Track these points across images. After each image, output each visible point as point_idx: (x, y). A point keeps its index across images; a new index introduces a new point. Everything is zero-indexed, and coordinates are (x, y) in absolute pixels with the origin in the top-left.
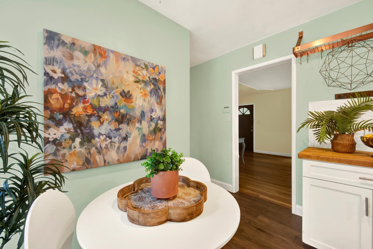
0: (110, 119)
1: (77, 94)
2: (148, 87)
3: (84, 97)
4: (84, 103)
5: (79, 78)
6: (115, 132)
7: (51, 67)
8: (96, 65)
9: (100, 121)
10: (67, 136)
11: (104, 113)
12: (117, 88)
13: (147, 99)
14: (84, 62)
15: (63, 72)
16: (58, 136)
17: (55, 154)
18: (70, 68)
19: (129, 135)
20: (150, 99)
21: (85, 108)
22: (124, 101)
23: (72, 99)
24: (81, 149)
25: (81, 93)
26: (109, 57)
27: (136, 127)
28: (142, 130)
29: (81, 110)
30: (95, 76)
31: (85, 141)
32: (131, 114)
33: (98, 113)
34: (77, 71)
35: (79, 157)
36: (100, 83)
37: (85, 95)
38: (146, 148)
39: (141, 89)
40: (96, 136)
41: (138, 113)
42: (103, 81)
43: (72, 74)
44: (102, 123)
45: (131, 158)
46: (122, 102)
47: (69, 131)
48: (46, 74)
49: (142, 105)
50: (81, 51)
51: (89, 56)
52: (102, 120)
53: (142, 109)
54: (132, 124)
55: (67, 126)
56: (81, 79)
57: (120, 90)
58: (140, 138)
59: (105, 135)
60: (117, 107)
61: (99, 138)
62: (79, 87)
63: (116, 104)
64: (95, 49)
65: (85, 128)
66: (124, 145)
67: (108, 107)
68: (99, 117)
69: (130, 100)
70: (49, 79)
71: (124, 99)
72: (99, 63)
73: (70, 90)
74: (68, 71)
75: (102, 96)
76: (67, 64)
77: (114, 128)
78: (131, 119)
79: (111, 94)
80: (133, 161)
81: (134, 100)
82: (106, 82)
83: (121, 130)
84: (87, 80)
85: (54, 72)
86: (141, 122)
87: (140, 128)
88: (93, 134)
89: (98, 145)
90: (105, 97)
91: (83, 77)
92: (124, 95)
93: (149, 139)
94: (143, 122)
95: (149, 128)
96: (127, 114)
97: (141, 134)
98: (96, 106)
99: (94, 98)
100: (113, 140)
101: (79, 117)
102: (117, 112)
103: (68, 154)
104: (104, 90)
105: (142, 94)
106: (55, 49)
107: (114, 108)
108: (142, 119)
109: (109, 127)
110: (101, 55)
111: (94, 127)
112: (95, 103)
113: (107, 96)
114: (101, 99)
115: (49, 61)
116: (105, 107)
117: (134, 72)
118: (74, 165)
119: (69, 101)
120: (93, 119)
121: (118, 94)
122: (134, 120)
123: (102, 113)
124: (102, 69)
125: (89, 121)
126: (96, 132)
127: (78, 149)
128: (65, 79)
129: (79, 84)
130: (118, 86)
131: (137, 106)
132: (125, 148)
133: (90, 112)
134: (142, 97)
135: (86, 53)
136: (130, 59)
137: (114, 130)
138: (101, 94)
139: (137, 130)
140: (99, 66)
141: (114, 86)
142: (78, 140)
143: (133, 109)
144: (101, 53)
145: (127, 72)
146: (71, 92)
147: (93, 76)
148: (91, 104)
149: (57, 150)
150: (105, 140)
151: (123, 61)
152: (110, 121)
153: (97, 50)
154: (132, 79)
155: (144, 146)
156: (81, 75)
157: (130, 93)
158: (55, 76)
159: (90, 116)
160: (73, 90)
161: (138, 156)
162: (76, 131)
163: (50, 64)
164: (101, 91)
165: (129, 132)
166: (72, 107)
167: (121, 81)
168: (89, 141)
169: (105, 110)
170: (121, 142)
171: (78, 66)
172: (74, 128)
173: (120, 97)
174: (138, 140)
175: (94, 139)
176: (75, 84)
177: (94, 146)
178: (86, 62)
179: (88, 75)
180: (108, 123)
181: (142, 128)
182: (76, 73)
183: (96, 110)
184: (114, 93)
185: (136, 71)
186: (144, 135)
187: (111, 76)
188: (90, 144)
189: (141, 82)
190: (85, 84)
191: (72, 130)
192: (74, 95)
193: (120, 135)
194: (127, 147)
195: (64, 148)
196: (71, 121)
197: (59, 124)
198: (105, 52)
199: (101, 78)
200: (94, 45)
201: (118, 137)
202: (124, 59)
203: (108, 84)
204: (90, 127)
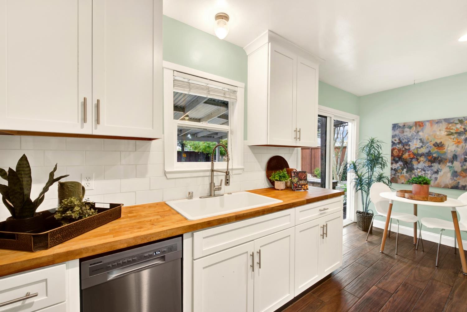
0: (425, 160)
1: (405, 149)
2: (463, 136)
3: (409, 149)
4: (409, 152)
5: (406, 141)
6: (428, 168)
7: (394, 139)
8: (417, 132)
9: (418, 161)
10: (400, 168)
11: (420, 156)
12: (431, 142)
13: (460, 145)
14: (409, 132)
15: (399, 140)
16: (396, 167)
17: (395, 175)
18: (402, 137)
19: (440, 171)
20: (464, 145)
21: (409, 155)
22: (436, 149)
23: (403, 151)
24: (406, 175)
25: (407, 148)
26: (426, 125)
27: (447, 166)
28: (453, 168)
29: (407, 156)
30: (416, 138)
31: (408, 171)
32: (442, 157)
33: (417, 157)
34: (406, 138)
35: (405, 178)
36: (419, 141)
37: (410, 148)
38: (458, 181)
39: (453, 139)
40: (415, 169)
41: (450, 156)
42: (420, 139)
43: (403, 140)
44: (419, 162)
45: (441, 185)
46: (434, 150)
47: (401, 166)
48: (392, 142)
49: (455, 150)
50: (408, 128)
51: (412, 128)
52: (419, 161)
53: (454, 153)
54: (443, 163)
55: (400, 163)
56: (408, 141)
57: (433, 142)
58: (451, 173)
59: (421, 169)
60: (430, 153)
61: (417, 170)
62: (406, 145)
63: (430, 151)
64: (416, 124)
65: (409, 164)
66: (436, 176)
67: (423, 153)
68: (417, 159)
69: (442, 148)
70: (393, 144)
71: (436, 148)
72: (418, 130)
73: (402, 147)
74: (401, 139)
75: (420, 148)
76: (401, 136)
77: (427, 166)
78: (443, 160)
79: (426, 146)
80: (443, 188)
81: (446, 148)
82: (422, 140)
83: (433, 167)
84: (411, 141)
85: (395, 140)
86: (453, 162)
87: (451, 167)
88: (413, 168)
89: (416, 174)
90: (422, 148)
91: (409, 140)
92: (436, 145)
93: (461, 175)
94: (455, 162)
95: (462, 166)
96: (438, 157)
97: (452, 171)
98: (415, 153)
99: (414, 149)
100: (427, 172)
101: (406, 159)
102: (430, 156)
103: (400, 176)
104: (421, 144)
105: (454, 142)
106: (396, 131)
107: (429, 154)
108: (453, 160)
109: (424, 165)
110: (420, 126)
111: (414, 164)
112: (415, 152)
113: (423, 147)
114: (419, 150)
115: (393, 137)
116: (421, 153)
117: (447, 128)
118: (403, 181)
119: (401, 152)
120: (414, 160)
121: (431, 145)
122: (445, 161)
123: (419, 157)
124: (420, 133)
125: (411, 161)
126: (415, 167)
127: (405, 174)
128: (400, 142)
129: (407, 144)
130: (431, 140)
131: (449, 152)
132: (436, 179)
133: (412, 156)
134: (455, 145)
135: (410, 127)
136: (443, 121)
137: (428, 167)
138: (419, 147)
139: (448, 168)
140: (418, 132)
141: (429, 141)
142: (405, 170)
143: (445, 153)
144: (420, 125)
145: (440, 130)
146: (402, 148)
147: (414, 138)
148: (413, 153)
149: (395, 173)
150: (421, 172)
151: (437, 124)
152: (425, 161)
153: (418, 124)
154: (444, 133)
155: (456, 179)
156: (407, 139)
157: (442, 143)
158: (396, 142)
159: (412, 159)
160: (404, 147)
161: (448, 185)
162: (404, 166)
163: (394, 138)
164: (419, 144)
165: (440, 168)
166: (403, 154)
167: (435, 137)
168: (411, 171)
169: (421, 155)
170: (433, 174)
171: (407, 135)
172: (404, 164)
173: (433, 147)
174: (449, 175)
175: (414, 170)
176: (405, 144)
177: (413, 174)
178: (411, 132)
179: (411, 139)
180: (424, 163)
181: (454, 167)
182: (405, 139)
183: (415, 155)
184: (428, 145)
185: (449, 127)
186: (456, 172)
187: (426, 136)
188: (412, 173)
189: (454, 134)
190: (410, 143)
191: (402, 165)
192: (404, 149)
193: (432, 170)
194: (437, 178)
195: (398, 173)
196: (402, 161)
197: (397, 162)
198: (422, 123)
199: (420, 138)
200: (415, 122)
201: (430, 171)
202: (437, 123)
203: (424, 141)
204: (412, 164)
